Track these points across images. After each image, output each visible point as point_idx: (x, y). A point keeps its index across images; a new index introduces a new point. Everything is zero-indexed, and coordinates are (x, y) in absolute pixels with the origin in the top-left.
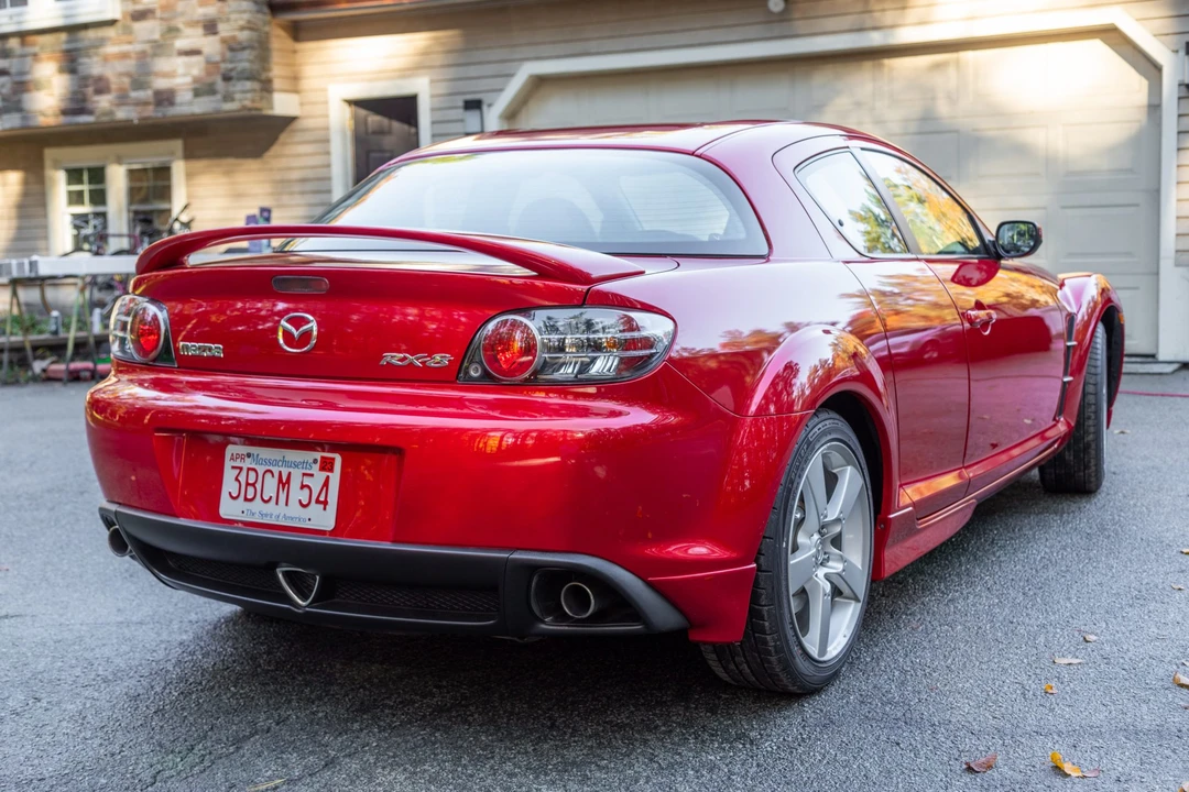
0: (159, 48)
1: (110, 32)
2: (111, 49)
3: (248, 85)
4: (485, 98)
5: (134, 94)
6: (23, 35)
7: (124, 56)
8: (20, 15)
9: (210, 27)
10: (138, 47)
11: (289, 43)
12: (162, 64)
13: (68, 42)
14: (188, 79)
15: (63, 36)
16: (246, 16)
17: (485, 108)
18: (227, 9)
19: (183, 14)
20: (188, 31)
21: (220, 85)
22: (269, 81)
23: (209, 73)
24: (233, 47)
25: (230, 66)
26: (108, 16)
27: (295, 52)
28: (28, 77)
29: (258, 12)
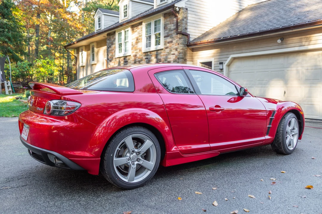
0: (169, 53)
1: (162, 51)
2: (162, 54)
3: (181, 60)
4: (224, 62)
5: (165, 62)
6: (150, 52)
7: (164, 55)
8: (150, 48)
9: (176, 49)
10: (166, 53)
11: (191, 52)
12: (169, 57)
13: (156, 53)
14: (173, 59)
15: (156, 52)
16: (182, 47)
17: (223, 64)
18: (179, 46)
19: (172, 47)
20: (173, 50)
21: (177, 60)
22: (186, 59)
23: (176, 58)
24: (179, 53)
25: (179, 56)
26: (161, 48)
27: (192, 54)
28: (151, 59)
29: (184, 46)
